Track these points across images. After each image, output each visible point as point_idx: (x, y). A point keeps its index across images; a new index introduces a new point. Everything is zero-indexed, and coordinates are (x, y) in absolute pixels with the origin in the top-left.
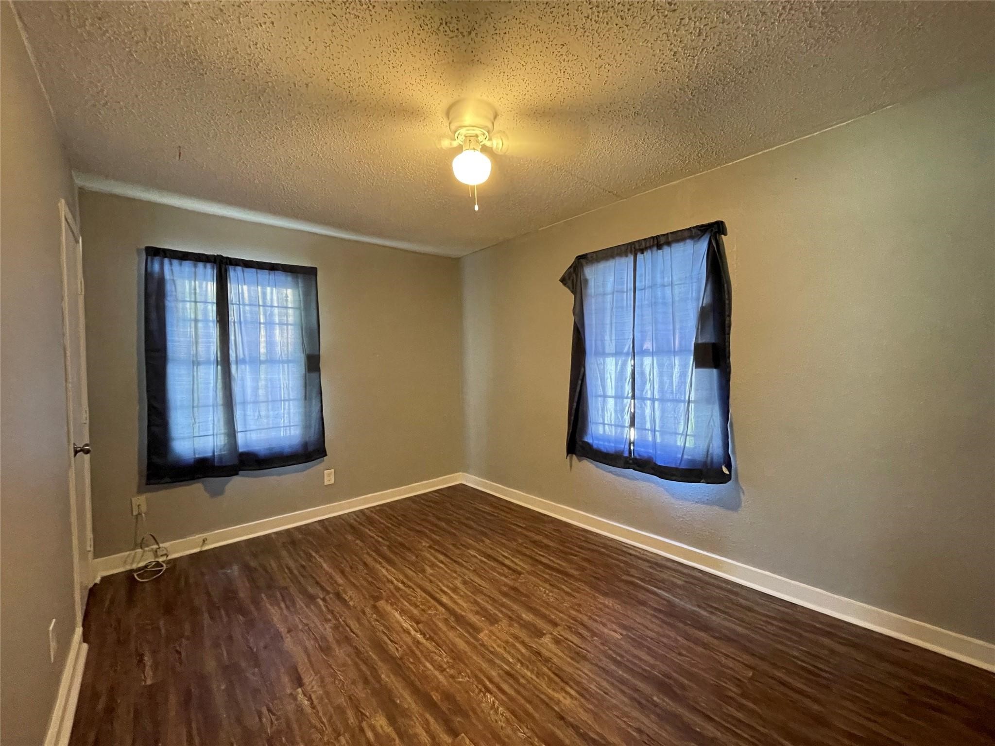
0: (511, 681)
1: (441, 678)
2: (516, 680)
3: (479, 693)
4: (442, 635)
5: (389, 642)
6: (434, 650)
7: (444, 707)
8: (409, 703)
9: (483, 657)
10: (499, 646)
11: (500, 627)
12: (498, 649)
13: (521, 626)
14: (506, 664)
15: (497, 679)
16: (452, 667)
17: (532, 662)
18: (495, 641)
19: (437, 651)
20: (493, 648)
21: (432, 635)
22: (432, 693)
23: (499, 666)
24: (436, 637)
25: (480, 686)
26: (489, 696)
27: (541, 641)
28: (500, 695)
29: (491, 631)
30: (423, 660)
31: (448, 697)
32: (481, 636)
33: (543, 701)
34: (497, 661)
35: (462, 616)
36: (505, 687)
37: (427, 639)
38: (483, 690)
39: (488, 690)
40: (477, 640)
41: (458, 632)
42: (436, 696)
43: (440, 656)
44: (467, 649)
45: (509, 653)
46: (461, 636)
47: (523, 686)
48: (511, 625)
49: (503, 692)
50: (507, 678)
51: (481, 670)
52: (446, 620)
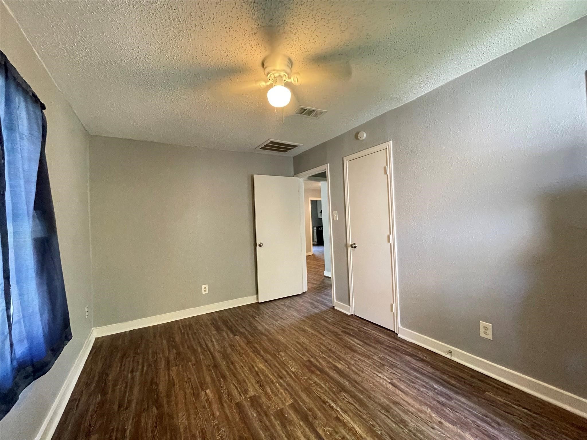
0: (281, 375)
1: (316, 379)
2: (278, 375)
3: (298, 372)
4: (317, 404)
5: (353, 403)
6: (321, 394)
7: (313, 368)
8: (330, 371)
9: (292, 388)
10: (281, 393)
11: (277, 406)
12: (282, 391)
13: (261, 406)
14: (281, 383)
15: (288, 377)
16: (310, 384)
17: (267, 382)
18: (283, 397)
19: (319, 393)
20: (285, 392)
21: (324, 406)
22: (320, 373)
23: (285, 382)
24: (322, 403)
25: (297, 374)
26: (293, 371)
27: (255, 393)
28: (288, 370)
29: (283, 404)
30: (327, 389)
31: (313, 372)
32: (291, 401)
33: (270, 366)
34: (285, 384)
35: (302, 420)
36: (285, 373)
37: (327, 402)
38: (295, 373)
39: (293, 373)
40: (294, 399)
41: (306, 406)
42: (318, 372)
43: (317, 390)
44: (301, 393)
45: (277, 388)
46: (304, 402)
47: (276, 372)
48: (268, 407)
49: (286, 371)
50: (283, 376)
51: (295, 381)
52: (315, 418)
